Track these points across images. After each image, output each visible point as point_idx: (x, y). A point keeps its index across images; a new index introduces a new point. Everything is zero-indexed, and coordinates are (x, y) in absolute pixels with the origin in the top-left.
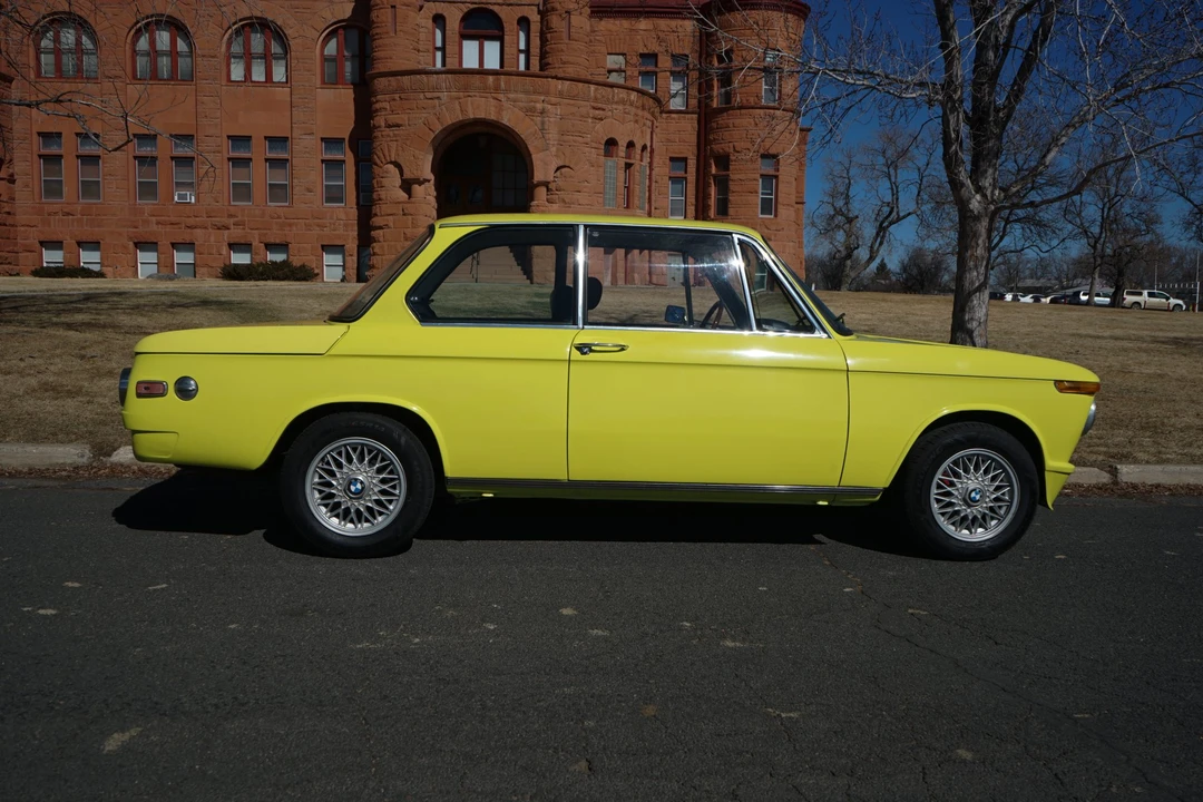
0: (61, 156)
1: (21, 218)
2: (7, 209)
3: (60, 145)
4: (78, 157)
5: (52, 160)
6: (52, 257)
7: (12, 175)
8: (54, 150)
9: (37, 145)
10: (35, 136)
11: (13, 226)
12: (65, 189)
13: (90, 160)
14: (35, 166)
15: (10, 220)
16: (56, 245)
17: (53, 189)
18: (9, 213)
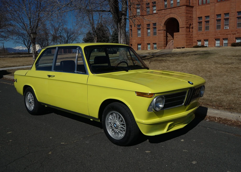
0: (202, 22)
1: (194, 36)
2: (191, 34)
3: (202, 19)
4: (205, 21)
5: (200, 23)
6: (199, 43)
7: (193, 27)
8: (201, 21)
9: (198, 20)
10: (197, 18)
11: (192, 37)
12: (202, 29)
13: (207, 22)
14: (197, 24)
15: (192, 36)
16: (200, 41)
17: (200, 29)
18: (191, 35)
